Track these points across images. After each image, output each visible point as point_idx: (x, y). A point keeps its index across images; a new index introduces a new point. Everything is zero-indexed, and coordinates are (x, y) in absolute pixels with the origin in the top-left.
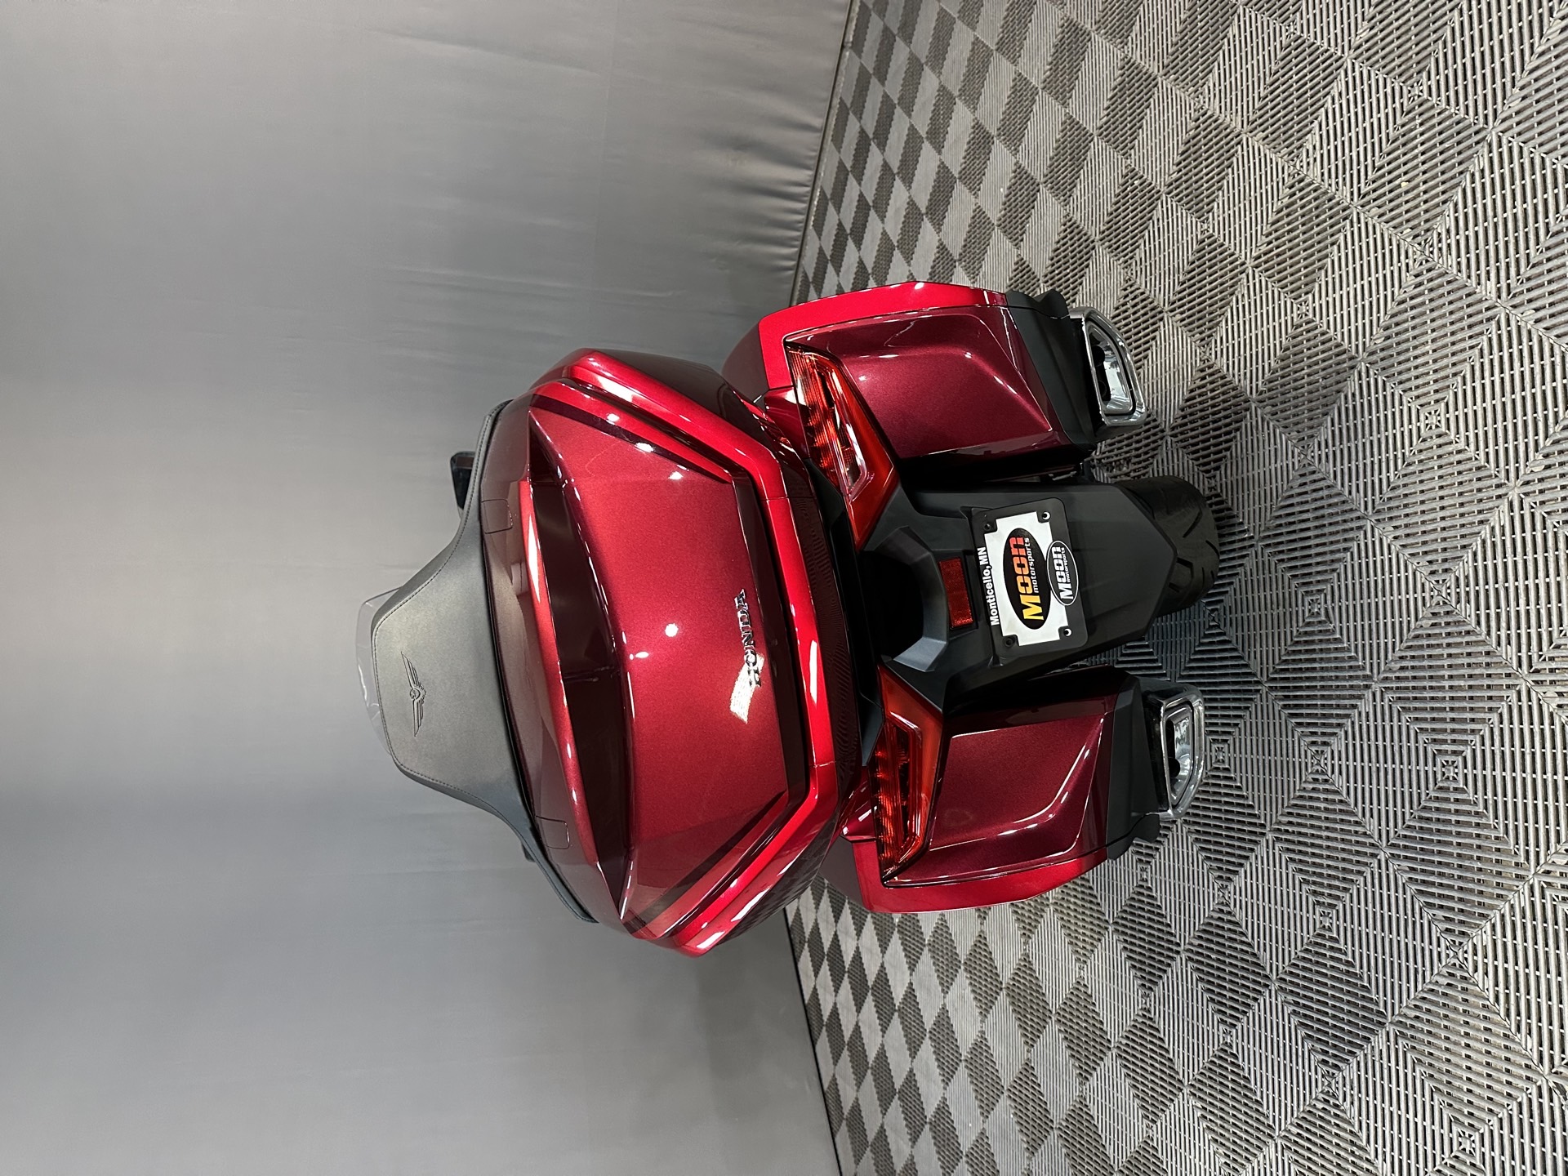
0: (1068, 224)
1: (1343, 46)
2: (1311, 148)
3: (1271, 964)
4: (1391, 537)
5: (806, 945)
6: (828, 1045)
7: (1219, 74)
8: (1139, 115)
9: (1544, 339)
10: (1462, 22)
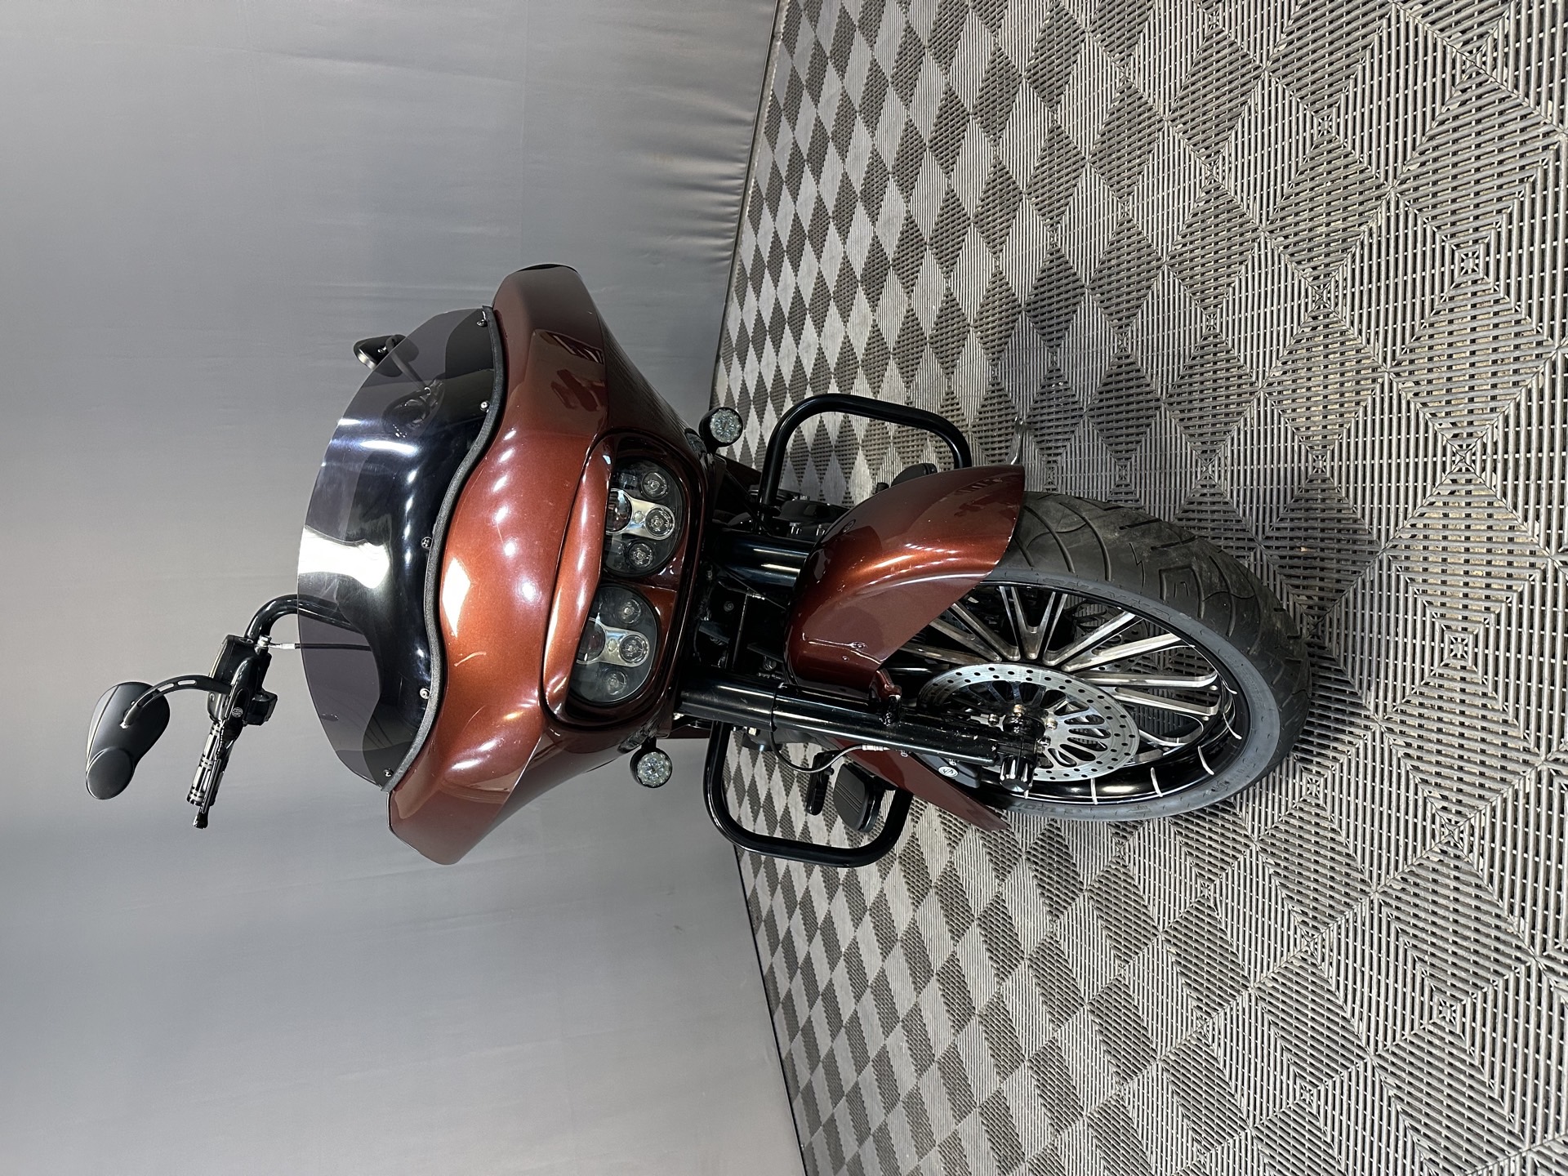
0: (996, 387)
1: (1258, 372)
2: (1222, 459)
3: (1157, 1167)
4: (1271, 871)
5: (763, 924)
6: (784, 1022)
7: (1142, 323)
8: (1066, 314)
9: (1411, 776)
10: (1366, 421)
